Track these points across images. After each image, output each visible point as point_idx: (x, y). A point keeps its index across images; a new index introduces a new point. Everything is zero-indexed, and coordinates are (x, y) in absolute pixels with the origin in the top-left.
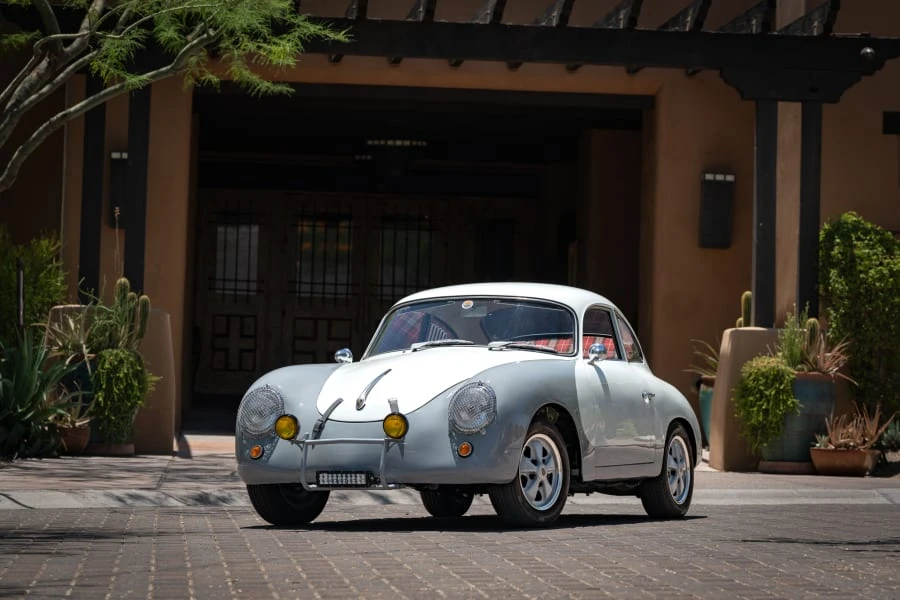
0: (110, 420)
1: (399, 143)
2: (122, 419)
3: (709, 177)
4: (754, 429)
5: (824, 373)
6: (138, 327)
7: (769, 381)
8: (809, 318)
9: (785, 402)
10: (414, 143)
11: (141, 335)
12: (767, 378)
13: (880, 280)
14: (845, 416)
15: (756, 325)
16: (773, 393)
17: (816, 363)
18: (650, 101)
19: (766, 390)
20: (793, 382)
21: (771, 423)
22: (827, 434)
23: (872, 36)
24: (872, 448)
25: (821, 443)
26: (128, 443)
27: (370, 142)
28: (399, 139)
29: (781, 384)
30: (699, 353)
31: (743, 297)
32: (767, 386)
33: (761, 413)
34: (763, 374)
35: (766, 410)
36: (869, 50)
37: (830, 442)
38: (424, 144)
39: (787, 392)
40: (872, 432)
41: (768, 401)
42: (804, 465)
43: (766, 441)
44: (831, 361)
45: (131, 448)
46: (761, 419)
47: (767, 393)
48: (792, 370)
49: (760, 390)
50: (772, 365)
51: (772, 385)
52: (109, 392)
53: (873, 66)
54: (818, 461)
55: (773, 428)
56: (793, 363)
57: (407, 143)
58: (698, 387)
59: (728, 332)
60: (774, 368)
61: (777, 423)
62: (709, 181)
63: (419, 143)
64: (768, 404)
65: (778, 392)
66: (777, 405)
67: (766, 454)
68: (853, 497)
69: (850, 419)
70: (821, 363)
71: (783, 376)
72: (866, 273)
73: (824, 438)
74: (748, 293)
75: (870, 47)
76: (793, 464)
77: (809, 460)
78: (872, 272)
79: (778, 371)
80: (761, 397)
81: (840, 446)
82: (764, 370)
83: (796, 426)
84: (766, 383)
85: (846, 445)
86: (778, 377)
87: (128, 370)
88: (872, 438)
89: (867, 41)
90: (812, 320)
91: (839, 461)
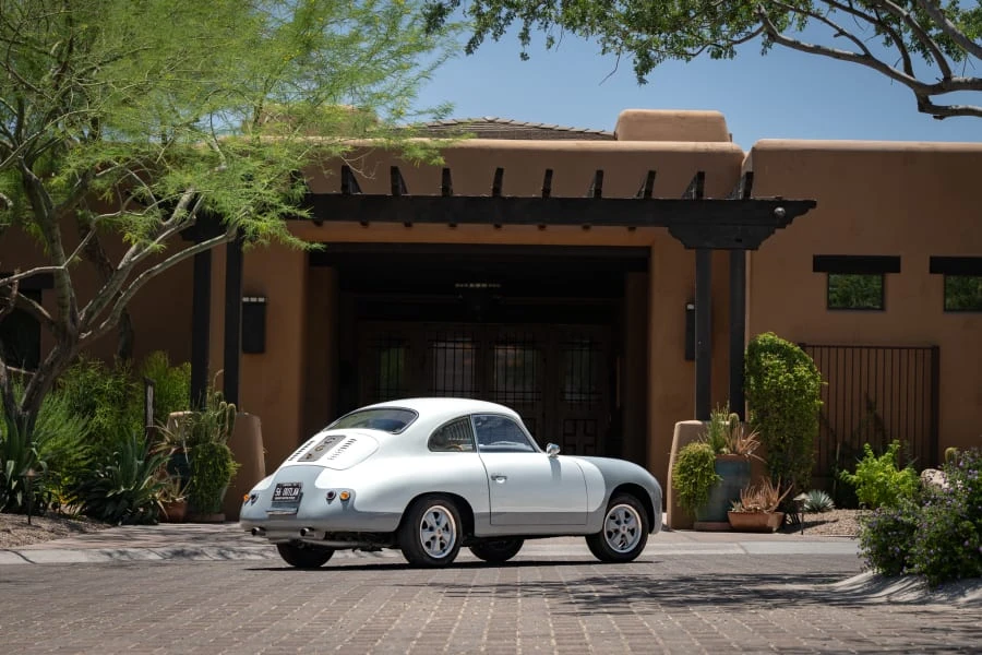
0: (202, 497)
1: (478, 285)
2: (212, 495)
3: (690, 307)
4: (688, 497)
5: (741, 455)
6: (227, 427)
7: (697, 461)
8: (731, 413)
9: (708, 477)
10: (490, 285)
11: (229, 433)
12: (696, 459)
13: (786, 383)
14: (754, 487)
15: (696, 420)
16: (700, 470)
17: (734, 447)
18: (648, 249)
19: (695, 468)
20: (715, 462)
21: (699, 492)
22: (740, 501)
23: (785, 199)
24: (776, 511)
25: (737, 508)
26: (220, 513)
27: (457, 285)
28: (478, 282)
29: (706, 463)
32: (696, 466)
33: (692, 486)
34: (693, 457)
35: (695, 484)
36: (780, 209)
37: (743, 507)
38: (498, 286)
39: (710, 469)
40: (775, 499)
41: (697, 477)
42: (724, 524)
43: (697, 507)
44: (746, 445)
45: (222, 517)
46: (691, 490)
47: (696, 470)
48: (715, 453)
50: (700, 449)
51: (700, 465)
52: (201, 475)
53: (785, 221)
54: (734, 521)
55: (702, 497)
56: (717, 450)
57: (484, 285)
59: (677, 424)
60: (700, 452)
61: (704, 493)
62: (689, 310)
63: (494, 286)
64: (697, 479)
65: (704, 469)
66: (703, 480)
67: (697, 517)
69: (758, 489)
70: (739, 447)
71: (707, 457)
72: (777, 378)
73: (739, 504)
75: (781, 206)
76: (719, 524)
77: (727, 520)
78: (781, 378)
79: (704, 454)
80: (692, 474)
81: (750, 510)
82: (694, 453)
83: (719, 496)
84: (695, 463)
85: (754, 509)
86: (704, 458)
88: (774, 503)
89: (780, 202)
90: (733, 414)
91: (749, 521)
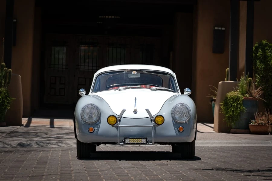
1: (110, 17)
3: (216, 28)
4: (229, 117)
5: (254, 97)
6: (8, 80)
7: (234, 100)
8: (249, 78)
9: (240, 108)
10: (115, 17)
11: (9, 83)
12: (233, 99)
14: (261, 113)
15: (230, 80)
16: (235, 105)
17: (251, 94)
19: (233, 103)
20: (243, 100)
21: (235, 115)
22: (255, 120)
24: (271, 124)
25: (253, 123)
26: (4, 122)
27: (100, 17)
29: (239, 101)
30: (212, 90)
31: (226, 70)
33: (231, 112)
34: (232, 98)
35: (233, 111)
37: (256, 122)
38: (119, 17)
39: (241, 104)
40: (271, 119)
41: (234, 107)
42: (247, 130)
43: (233, 122)
44: (257, 93)
46: (231, 114)
47: (234, 105)
48: (242, 97)
49: (231, 104)
50: (235, 94)
51: (235, 102)
54: (252, 129)
55: (236, 117)
56: (243, 94)
57: (113, 17)
58: (212, 102)
59: (220, 82)
61: (237, 115)
62: (216, 30)
63: (117, 17)
64: (234, 109)
65: (237, 104)
66: (237, 109)
67: (233, 127)
68: (262, 143)
69: (263, 114)
70: (253, 94)
71: (239, 98)
72: (270, 61)
73: (254, 121)
74: (228, 69)
76: (244, 130)
77: (248, 128)
79: (238, 97)
80: (231, 106)
81: (260, 124)
82: (232, 96)
83: (244, 117)
84: (233, 101)
85: (262, 124)
86: (237, 99)
87: (3, 95)
88: (271, 121)
90: (250, 78)
91: (259, 129)
